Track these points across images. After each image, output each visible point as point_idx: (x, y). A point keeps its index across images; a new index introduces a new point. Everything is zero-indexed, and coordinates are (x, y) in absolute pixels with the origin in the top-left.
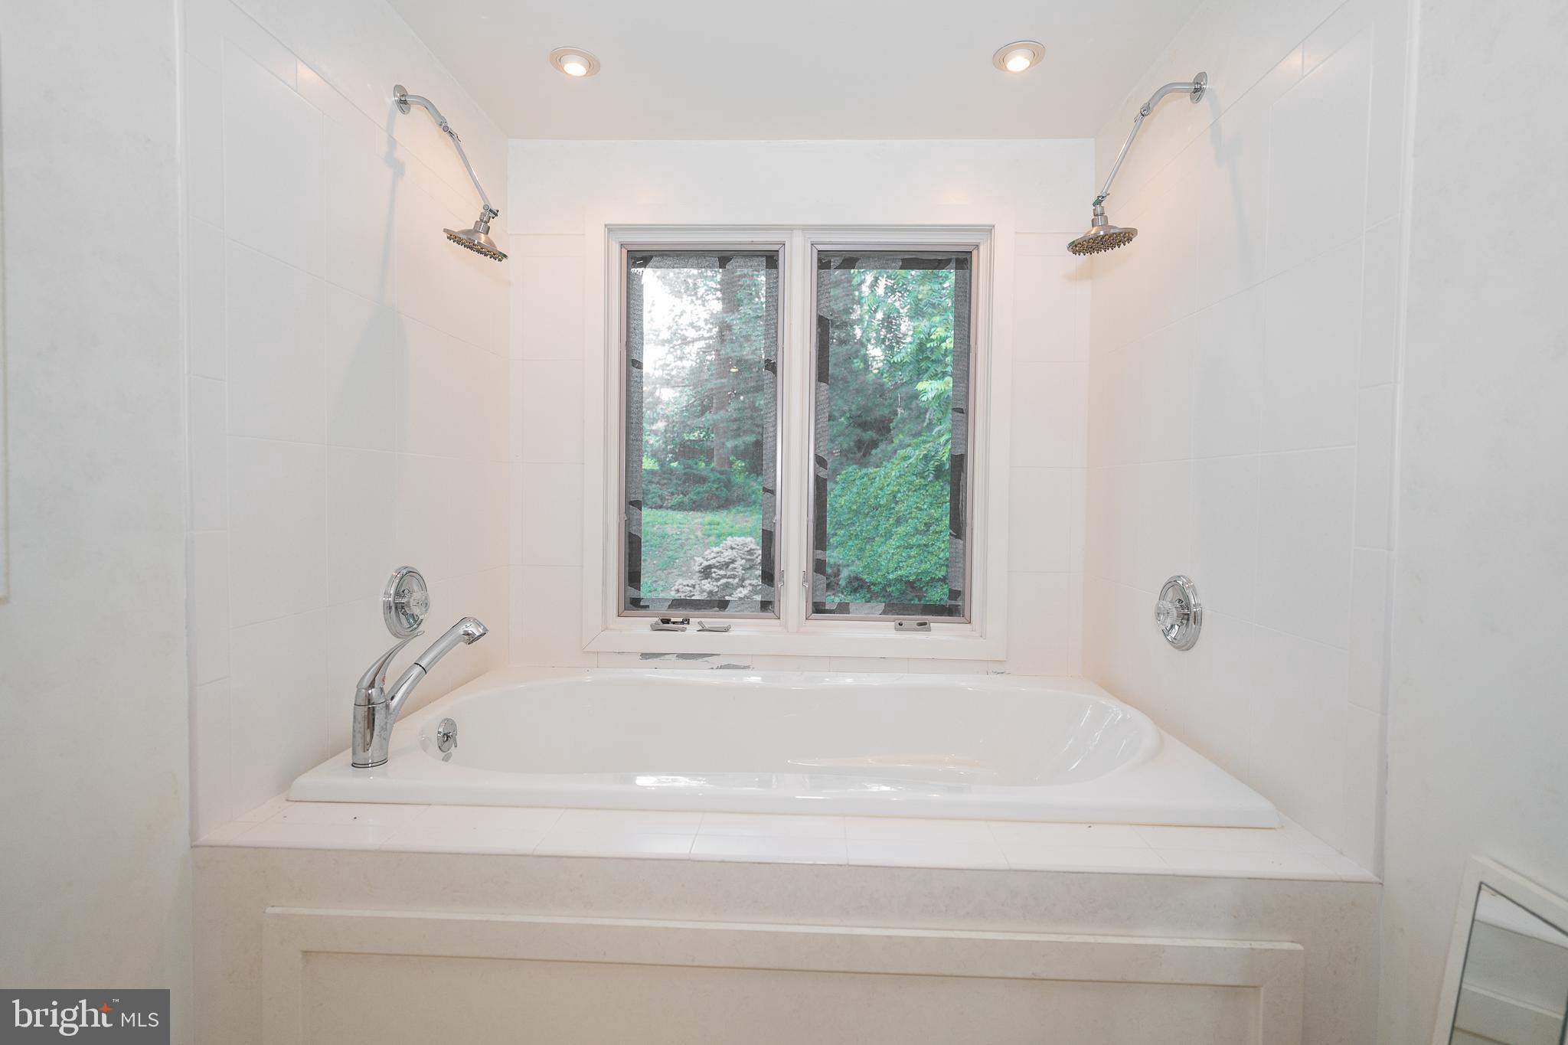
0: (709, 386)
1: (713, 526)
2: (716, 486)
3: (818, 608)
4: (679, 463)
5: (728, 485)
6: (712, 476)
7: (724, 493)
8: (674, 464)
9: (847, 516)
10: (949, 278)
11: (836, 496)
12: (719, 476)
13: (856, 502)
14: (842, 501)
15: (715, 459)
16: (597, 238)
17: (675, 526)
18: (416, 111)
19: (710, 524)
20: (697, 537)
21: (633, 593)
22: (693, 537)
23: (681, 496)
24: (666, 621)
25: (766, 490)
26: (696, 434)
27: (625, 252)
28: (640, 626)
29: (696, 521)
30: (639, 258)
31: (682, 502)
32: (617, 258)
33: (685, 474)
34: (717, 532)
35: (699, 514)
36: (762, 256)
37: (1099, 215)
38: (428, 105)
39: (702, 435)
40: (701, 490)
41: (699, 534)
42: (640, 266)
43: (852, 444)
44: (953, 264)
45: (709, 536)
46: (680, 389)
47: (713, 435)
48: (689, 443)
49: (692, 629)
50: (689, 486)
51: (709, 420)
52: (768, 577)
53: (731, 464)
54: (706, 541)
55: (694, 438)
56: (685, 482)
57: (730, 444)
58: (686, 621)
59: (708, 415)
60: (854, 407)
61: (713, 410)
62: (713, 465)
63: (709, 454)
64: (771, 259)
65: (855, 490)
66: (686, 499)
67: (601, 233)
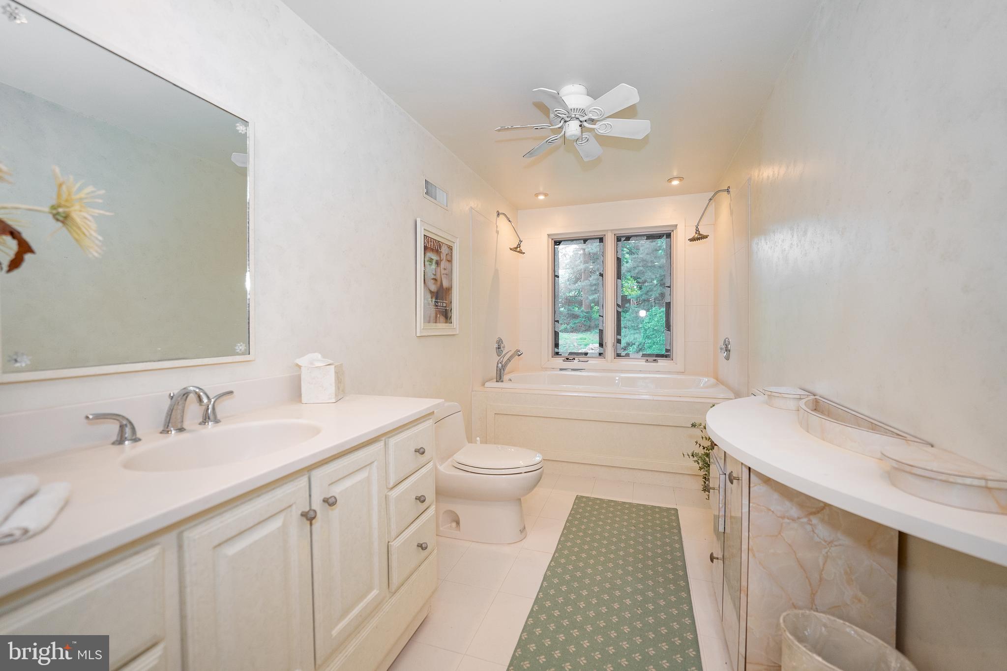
0: (579, 268)
1: (582, 340)
2: (584, 319)
3: (619, 355)
4: (565, 309)
5: (590, 319)
6: (582, 315)
7: (588, 323)
8: (562, 309)
9: (652, 333)
10: (662, 242)
11: (646, 323)
12: (585, 314)
13: (656, 326)
14: (649, 325)
15: (583, 306)
16: (545, 239)
17: (563, 340)
18: (501, 216)
19: (581, 339)
20: (574, 346)
21: (556, 350)
22: (572, 345)
23: (566, 325)
24: (568, 359)
25: (600, 316)
26: (573, 293)
27: (553, 241)
28: (559, 361)
29: (574, 337)
30: (558, 243)
31: (566, 328)
32: (551, 243)
33: (568, 314)
34: (585, 343)
35: (575, 334)
36: (597, 238)
37: (697, 231)
38: (504, 214)
39: (576, 293)
40: (576, 322)
41: (575, 344)
42: (558, 245)
43: (657, 295)
44: (665, 237)
45: (580, 345)
46: (564, 270)
47: (582, 293)
48: (569, 298)
49: (576, 361)
50: (570, 320)
51: (579, 286)
52: (601, 345)
53: (592, 308)
54: (579, 348)
55: (572, 295)
56: (568, 318)
57: (591, 298)
58: (574, 359)
59: (579, 283)
60: (658, 276)
61: (582, 280)
62: (583, 308)
63: (580, 304)
64: (601, 240)
65: (656, 319)
66: (568, 327)
67: (546, 236)
